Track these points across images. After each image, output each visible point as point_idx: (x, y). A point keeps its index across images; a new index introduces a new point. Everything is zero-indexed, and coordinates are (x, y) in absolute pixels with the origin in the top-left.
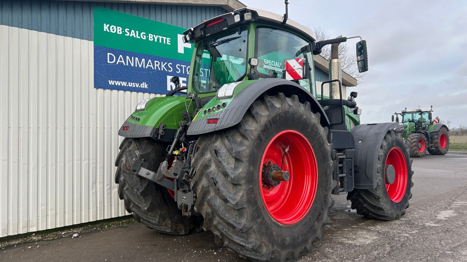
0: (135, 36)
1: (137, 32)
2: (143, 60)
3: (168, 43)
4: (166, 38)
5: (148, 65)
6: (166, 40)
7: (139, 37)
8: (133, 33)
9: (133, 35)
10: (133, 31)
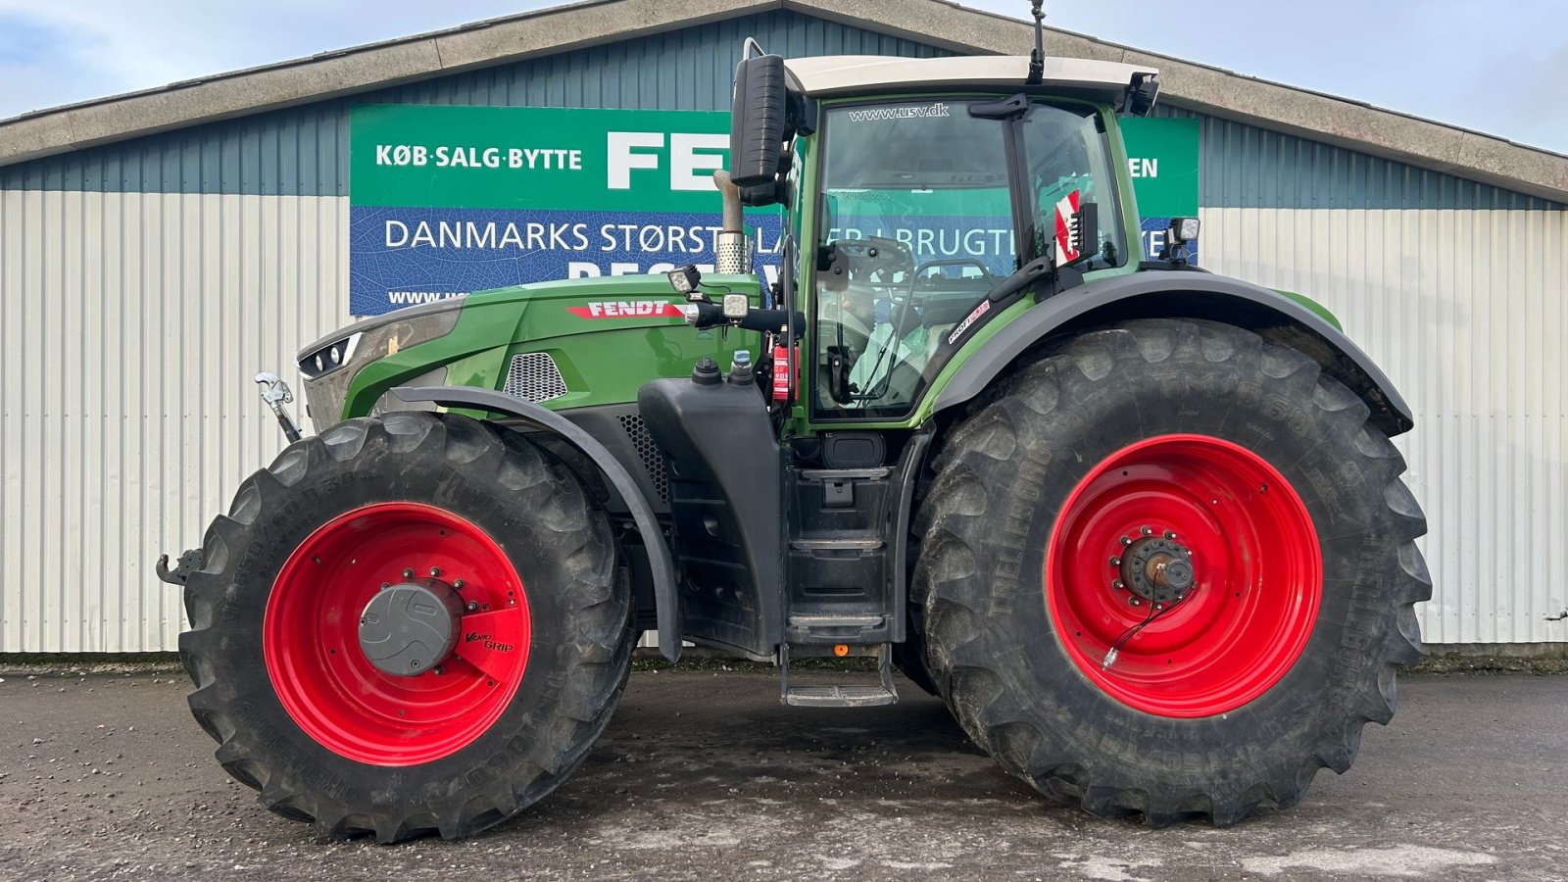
0: (465, 164)
1: (473, 151)
2: (492, 226)
3: (572, 166)
4: (566, 152)
5: (505, 240)
6: (567, 158)
7: (479, 165)
8: (459, 157)
9: (459, 160)
10: (459, 150)
